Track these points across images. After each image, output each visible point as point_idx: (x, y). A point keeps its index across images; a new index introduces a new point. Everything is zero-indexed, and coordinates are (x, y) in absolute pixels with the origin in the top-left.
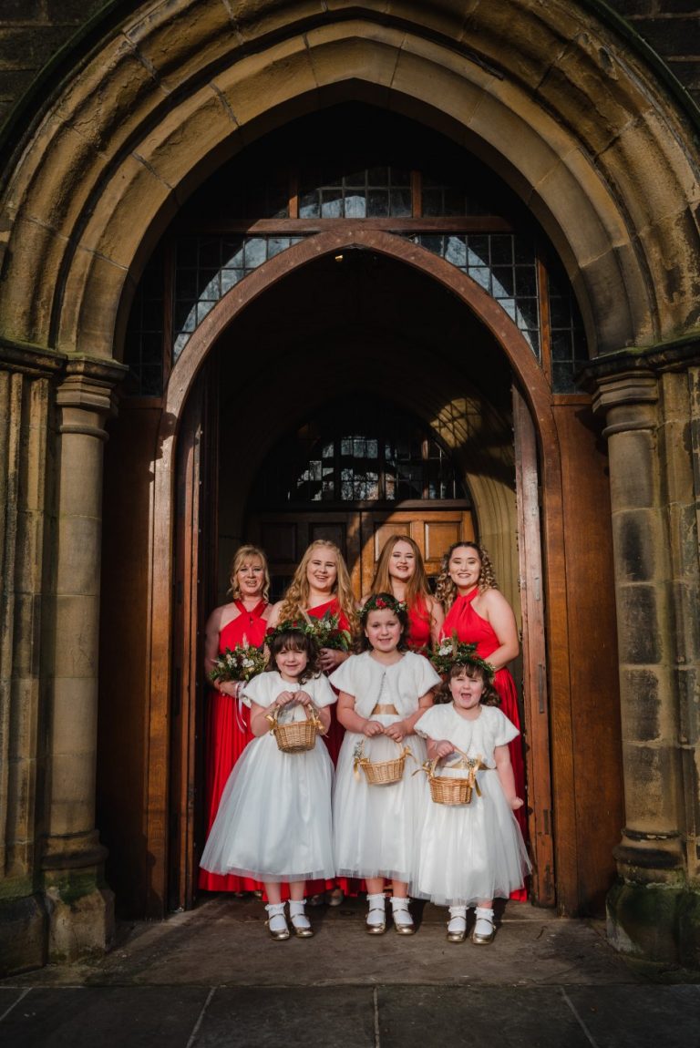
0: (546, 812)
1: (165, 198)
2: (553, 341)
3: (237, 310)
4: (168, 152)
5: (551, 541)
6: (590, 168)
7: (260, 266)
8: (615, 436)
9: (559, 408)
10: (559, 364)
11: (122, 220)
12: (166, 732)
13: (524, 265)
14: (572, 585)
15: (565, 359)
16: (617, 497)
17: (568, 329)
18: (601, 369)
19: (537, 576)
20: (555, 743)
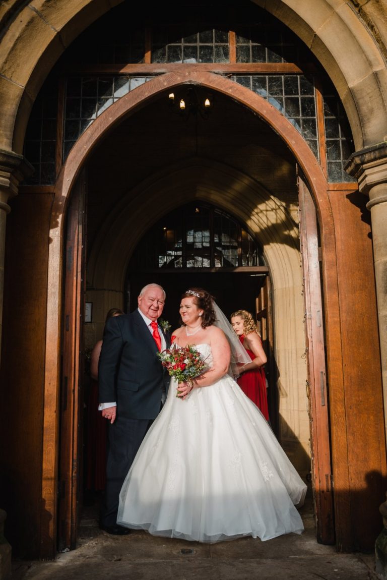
0: (327, 476)
1: (52, 38)
2: (327, 147)
3: (108, 125)
4: (54, 5)
5: (329, 285)
6: (355, 16)
7: (125, 96)
8: (376, 206)
9: (333, 192)
10: (331, 163)
11: (20, 52)
12: (55, 423)
13: (307, 96)
14: (344, 315)
15: (336, 159)
16: (379, 250)
17: (338, 139)
18: (367, 157)
19: (318, 309)
20: (334, 428)
